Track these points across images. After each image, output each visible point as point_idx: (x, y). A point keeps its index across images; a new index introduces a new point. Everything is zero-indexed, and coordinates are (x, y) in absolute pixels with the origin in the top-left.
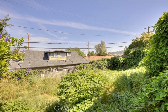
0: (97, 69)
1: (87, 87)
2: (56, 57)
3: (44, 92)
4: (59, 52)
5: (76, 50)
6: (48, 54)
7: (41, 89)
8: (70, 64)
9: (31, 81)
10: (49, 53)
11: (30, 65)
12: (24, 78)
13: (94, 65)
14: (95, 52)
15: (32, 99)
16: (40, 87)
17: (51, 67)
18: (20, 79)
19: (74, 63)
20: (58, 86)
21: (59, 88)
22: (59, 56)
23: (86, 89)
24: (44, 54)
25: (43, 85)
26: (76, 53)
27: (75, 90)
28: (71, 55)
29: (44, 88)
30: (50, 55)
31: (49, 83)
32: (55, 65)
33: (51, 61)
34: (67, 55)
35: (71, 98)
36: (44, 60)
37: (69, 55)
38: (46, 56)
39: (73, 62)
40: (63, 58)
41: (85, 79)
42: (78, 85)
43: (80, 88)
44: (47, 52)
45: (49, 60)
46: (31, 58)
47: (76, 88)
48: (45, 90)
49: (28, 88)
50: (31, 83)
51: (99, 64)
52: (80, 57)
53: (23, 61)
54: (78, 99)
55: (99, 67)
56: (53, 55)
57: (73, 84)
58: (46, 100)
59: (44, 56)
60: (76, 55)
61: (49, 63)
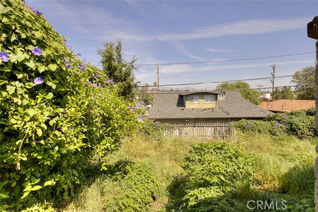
0: (286, 135)
1: (219, 170)
2: (197, 102)
3: (172, 159)
4: (202, 95)
5: (238, 87)
6: (184, 98)
7: (170, 153)
8: (221, 117)
9: (159, 140)
10: (186, 95)
11: (159, 115)
12: (152, 133)
13: (276, 124)
14: (293, 89)
15: (158, 164)
16: (169, 150)
17: (187, 119)
18: (147, 133)
19: (230, 116)
20: (185, 157)
21: (185, 160)
22: (201, 101)
23: (218, 171)
24: (178, 96)
25: (173, 148)
26: (238, 94)
27: (201, 168)
28: (226, 98)
29: (173, 152)
30: (187, 99)
31: (181, 147)
32: (193, 117)
33: (188, 109)
34: (216, 99)
35: (194, 177)
36: (177, 106)
37: (220, 98)
38: (182, 100)
39: (227, 113)
40: (209, 105)
41: (221, 156)
42: (207, 163)
43: (208, 167)
44: (183, 94)
45: (185, 107)
46: (160, 103)
47: (204, 166)
48: (175, 155)
49: (155, 148)
50: (158, 142)
51: (291, 124)
52: (248, 102)
53: (152, 105)
54: (202, 181)
55: (292, 130)
56: (192, 99)
57: (202, 159)
58: (173, 171)
59: (178, 100)
60: (237, 98)
61: (185, 113)
